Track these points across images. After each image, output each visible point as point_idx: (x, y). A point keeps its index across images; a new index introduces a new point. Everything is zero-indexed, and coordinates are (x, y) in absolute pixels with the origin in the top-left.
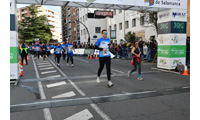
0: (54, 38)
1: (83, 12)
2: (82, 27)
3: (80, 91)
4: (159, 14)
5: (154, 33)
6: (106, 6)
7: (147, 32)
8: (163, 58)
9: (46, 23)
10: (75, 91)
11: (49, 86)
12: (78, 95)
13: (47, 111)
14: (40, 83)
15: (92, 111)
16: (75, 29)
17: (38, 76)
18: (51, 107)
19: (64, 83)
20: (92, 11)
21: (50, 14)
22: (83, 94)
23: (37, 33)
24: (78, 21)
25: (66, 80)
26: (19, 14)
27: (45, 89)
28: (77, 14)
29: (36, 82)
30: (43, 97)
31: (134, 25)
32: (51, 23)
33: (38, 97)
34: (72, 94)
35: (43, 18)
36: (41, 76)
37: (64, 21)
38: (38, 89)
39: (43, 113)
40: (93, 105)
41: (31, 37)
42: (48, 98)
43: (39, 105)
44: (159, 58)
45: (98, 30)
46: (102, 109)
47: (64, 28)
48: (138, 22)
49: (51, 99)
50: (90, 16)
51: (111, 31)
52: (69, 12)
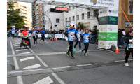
0: (26, 26)
1: (47, 8)
2: (46, 19)
3: (44, 64)
4: (100, 11)
5: (97, 24)
6: (64, 5)
7: (92, 23)
8: (102, 41)
9: (20, 15)
10: (41, 64)
11: (21, 60)
12: (43, 66)
13: (19, 78)
14: (15, 58)
15: (52, 78)
16: (41, 20)
17: (13, 53)
18: (23, 76)
19: (33, 58)
20: (53, 7)
22: (47, 66)
23: (13, 22)
24: (43, 14)
25: (34, 56)
28: (43, 9)
29: (12, 57)
30: (17, 68)
31: (83, 18)
33: (13, 68)
34: (38, 66)
35: (18, 11)
36: (16, 53)
37: (34, 14)
38: (13, 62)
39: (16, 80)
40: (53, 74)
42: (21, 69)
43: (14, 74)
44: (99, 41)
45: (58, 20)
46: (59, 76)
47: (34, 18)
48: (86, 16)
49: (23, 70)
50: (52, 10)
51: (67, 22)
52: (37, 8)
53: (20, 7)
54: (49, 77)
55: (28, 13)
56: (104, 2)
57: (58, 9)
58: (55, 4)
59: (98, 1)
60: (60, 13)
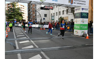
0: (24, 19)
1: (38, 7)
2: (38, 14)
3: (36, 45)
4: (75, 9)
5: (73, 18)
6: (50, 4)
7: (69, 17)
8: (77, 30)
9: (20, 11)
10: (34, 45)
11: (20, 42)
12: (35, 47)
13: (19, 55)
14: (16, 41)
15: (42, 55)
16: (34, 15)
17: (15, 38)
18: (21, 53)
19: (28, 41)
20: (43, 6)
21: (22, 7)
22: (37, 47)
23: (15, 16)
24: (36, 11)
26: (7, 6)
27: (19, 44)
28: (36, 8)
29: (14, 41)
30: (17, 48)
31: (63, 14)
32: (22, 11)
33: (15, 48)
34: (32, 47)
35: (19, 9)
36: (17, 37)
37: (29, 10)
38: (15, 44)
39: (17, 56)
40: (42, 52)
41: (12, 18)
42: (20, 48)
44: (75, 30)
45: (46, 15)
46: (46, 54)
47: (29, 14)
48: (65, 12)
50: (42, 8)
51: (52, 16)
52: (32, 6)
54: (39, 55)
56: (78, 2)
57: (46, 7)
58: (44, 4)
59: (74, 2)
60: (47, 11)
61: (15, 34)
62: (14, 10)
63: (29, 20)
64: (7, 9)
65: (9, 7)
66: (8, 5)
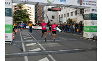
0: (30, 21)
1: (45, 8)
2: (45, 16)
3: (43, 48)
4: (85, 10)
5: (82, 19)
6: (58, 5)
7: (78, 19)
8: (86, 32)
9: (27, 13)
10: (41, 48)
11: (27, 45)
12: (42, 50)
13: (26, 58)
14: (23, 43)
15: (49, 58)
16: (41, 17)
17: (22, 40)
18: (28, 55)
19: (35, 43)
20: (50, 7)
21: (29, 8)
22: (45, 50)
23: (22, 18)
24: (43, 13)
25: (36, 42)
26: (13, 8)
27: (26, 47)
28: (43, 9)
29: (21, 43)
30: (24, 50)
31: (72, 15)
32: (29, 13)
33: (22, 50)
34: (39, 49)
35: (25, 10)
36: (24, 40)
38: (22, 46)
40: (49, 55)
41: (19, 20)
42: (27, 51)
43: (22, 55)
44: (84, 32)
45: (53, 17)
46: (54, 57)
47: (36, 16)
48: (74, 14)
50: (49, 10)
51: (60, 18)
52: (39, 8)
53: (26, 8)
54: (46, 58)
55: (32, 12)
56: (88, 3)
57: (54, 9)
58: (51, 5)
59: (83, 2)
60: (55, 12)
61: (22, 36)
62: (20, 11)
63: (36, 22)
64: (13, 11)
65: (15, 9)
66: (15, 6)
